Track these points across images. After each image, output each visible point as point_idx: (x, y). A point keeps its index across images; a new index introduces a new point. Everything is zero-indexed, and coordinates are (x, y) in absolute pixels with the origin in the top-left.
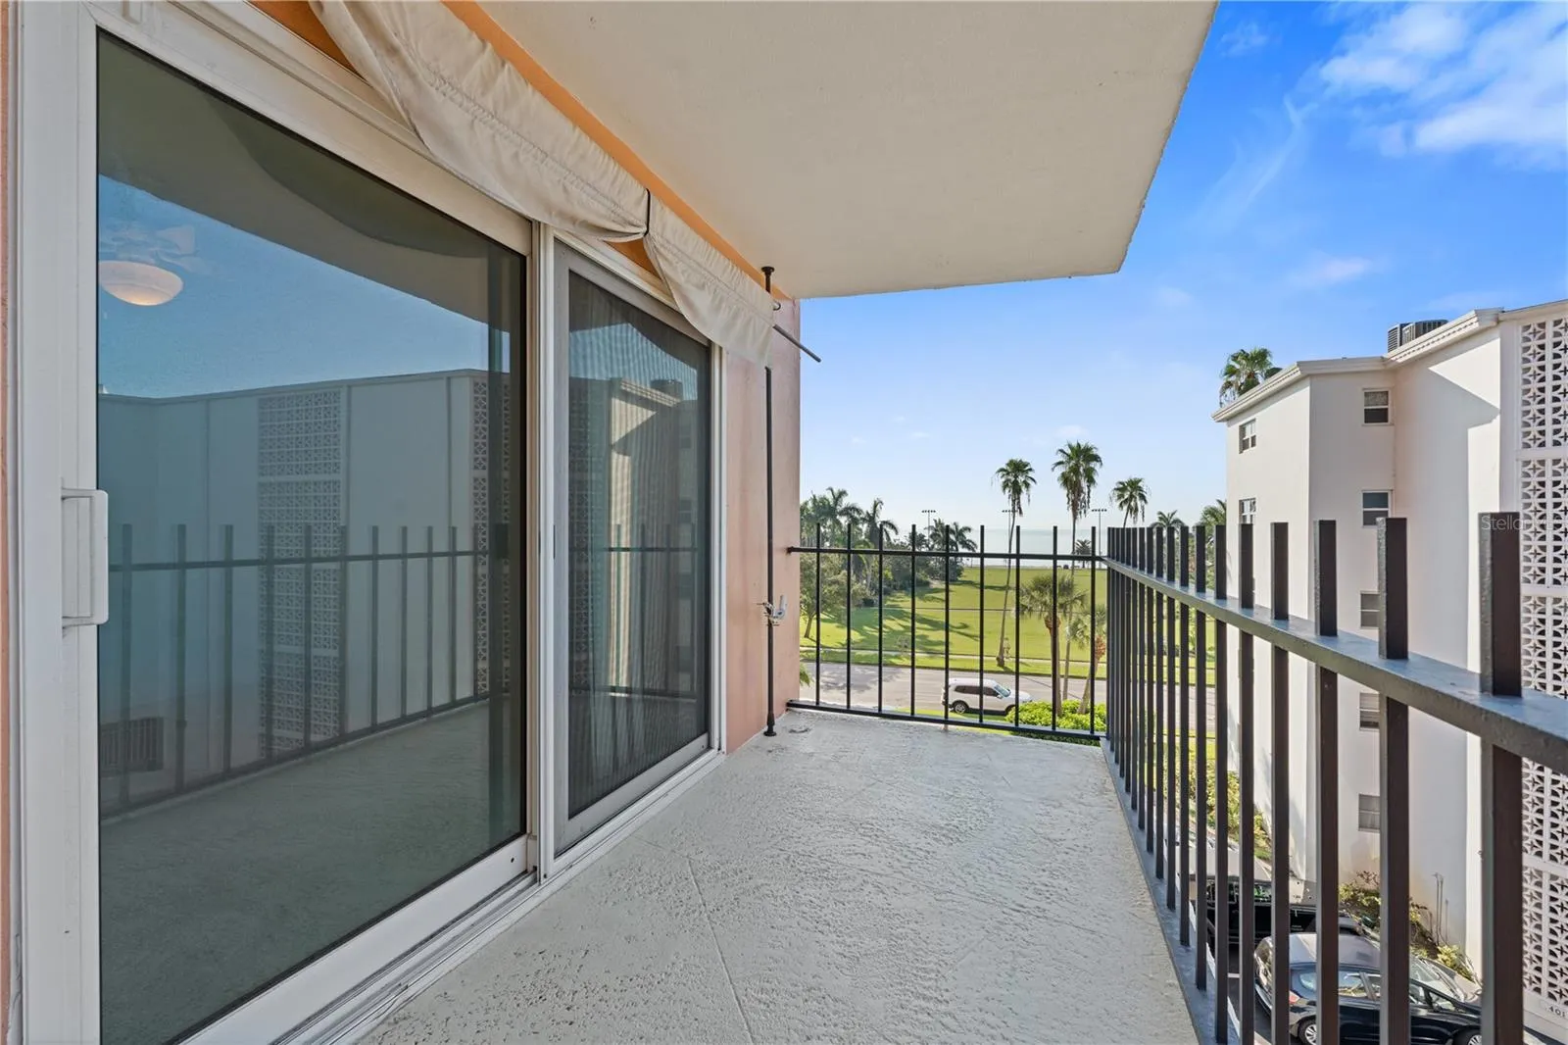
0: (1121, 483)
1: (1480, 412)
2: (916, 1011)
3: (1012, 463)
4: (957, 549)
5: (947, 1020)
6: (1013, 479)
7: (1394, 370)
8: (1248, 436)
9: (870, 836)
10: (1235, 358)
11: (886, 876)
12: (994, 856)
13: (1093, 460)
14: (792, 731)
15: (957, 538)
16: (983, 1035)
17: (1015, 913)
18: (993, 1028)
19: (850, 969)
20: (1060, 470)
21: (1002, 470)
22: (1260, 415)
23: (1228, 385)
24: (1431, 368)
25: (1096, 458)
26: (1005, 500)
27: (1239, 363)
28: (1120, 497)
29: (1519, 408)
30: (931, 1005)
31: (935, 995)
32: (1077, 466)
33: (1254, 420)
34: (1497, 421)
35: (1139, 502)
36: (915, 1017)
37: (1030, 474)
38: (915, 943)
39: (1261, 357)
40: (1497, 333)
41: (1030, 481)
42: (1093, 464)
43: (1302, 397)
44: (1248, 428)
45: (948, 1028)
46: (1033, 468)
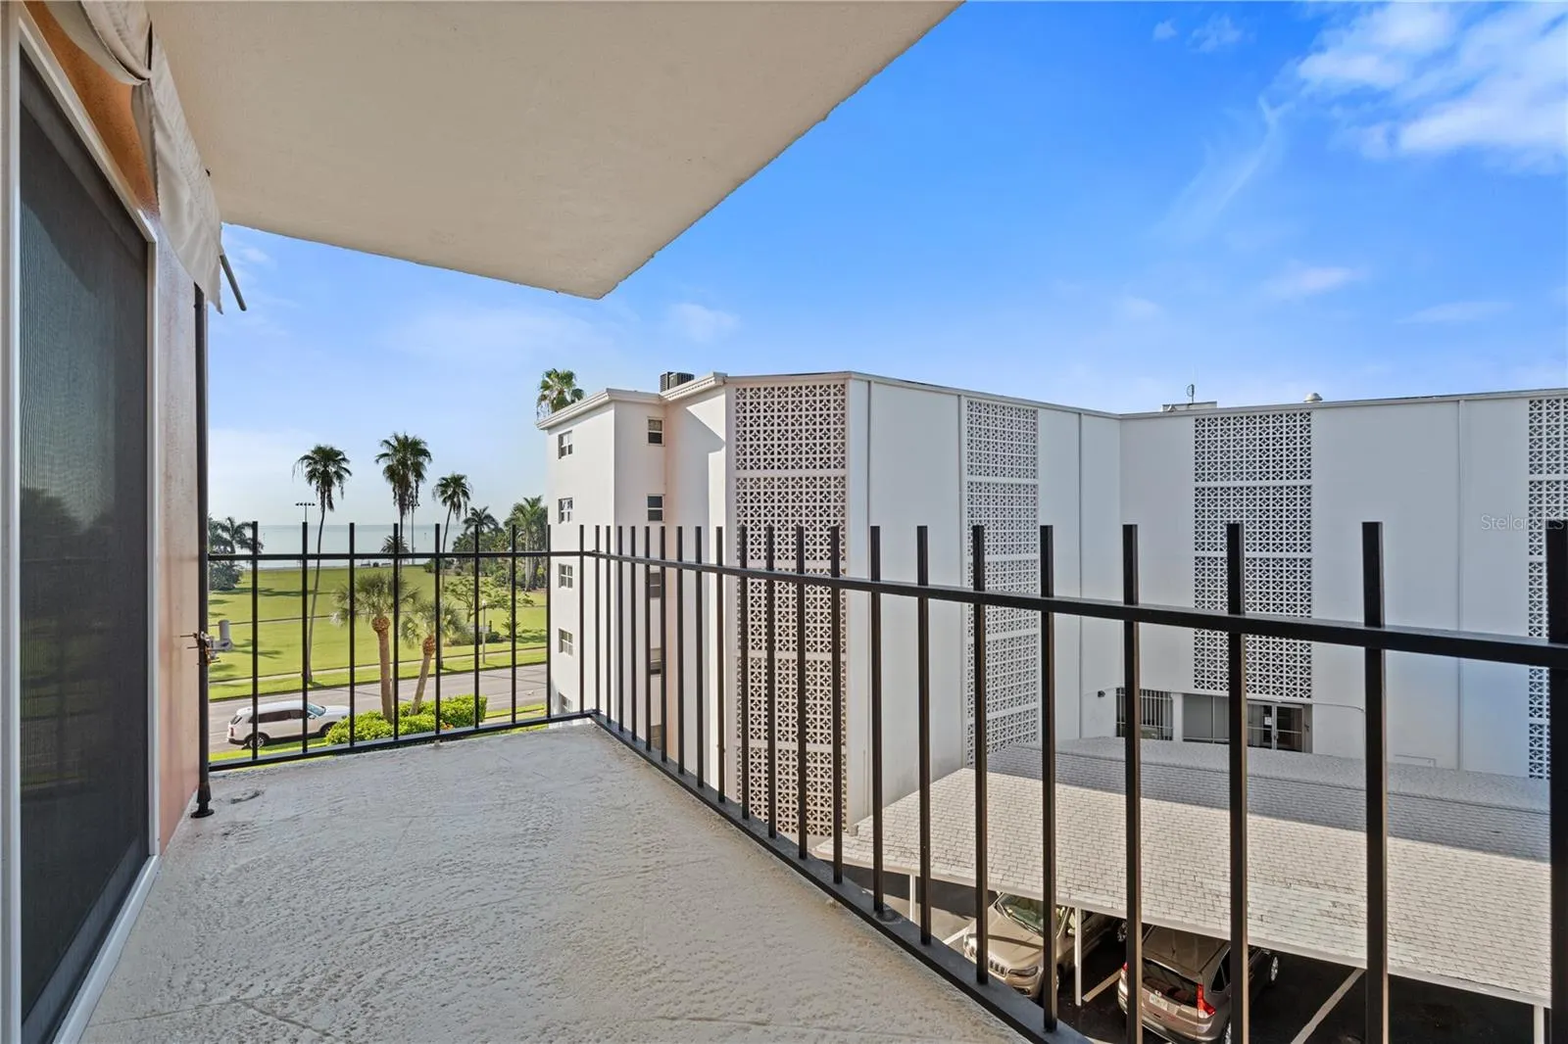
0: (443, 479)
1: (713, 443)
2: (648, 986)
3: (319, 450)
4: (233, 551)
5: (676, 977)
6: (322, 469)
7: (666, 406)
8: (566, 444)
9: (460, 872)
10: (549, 375)
11: (514, 898)
12: (590, 839)
13: (421, 455)
14: (234, 801)
15: (232, 537)
16: (708, 970)
17: (647, 874)
18: (709, 961)
19: (563, 990)
20: (384, 464)
21: (307, 457)
22: (576, 428)
23: (544, 398)
24: (689, 408)
25: (425, 453)
26: (311, 492)
27: (551, 379)
28: (443, 493)
29: (735, 443)
30: (654, 974)
31: (650, 966)
32: (404, 458)
33: (571, 432)
34: (724, 449)
35: (462, 499)
36: (652, 990)
37: (344, 465)
38: (596, 938)
39: (568, 378)
40: (723, 390)
41: (343, 473)
42: (421, 459)
43: (608, 416)
44: (565, 438)
45: (683, 981)
46: (347, 457)
